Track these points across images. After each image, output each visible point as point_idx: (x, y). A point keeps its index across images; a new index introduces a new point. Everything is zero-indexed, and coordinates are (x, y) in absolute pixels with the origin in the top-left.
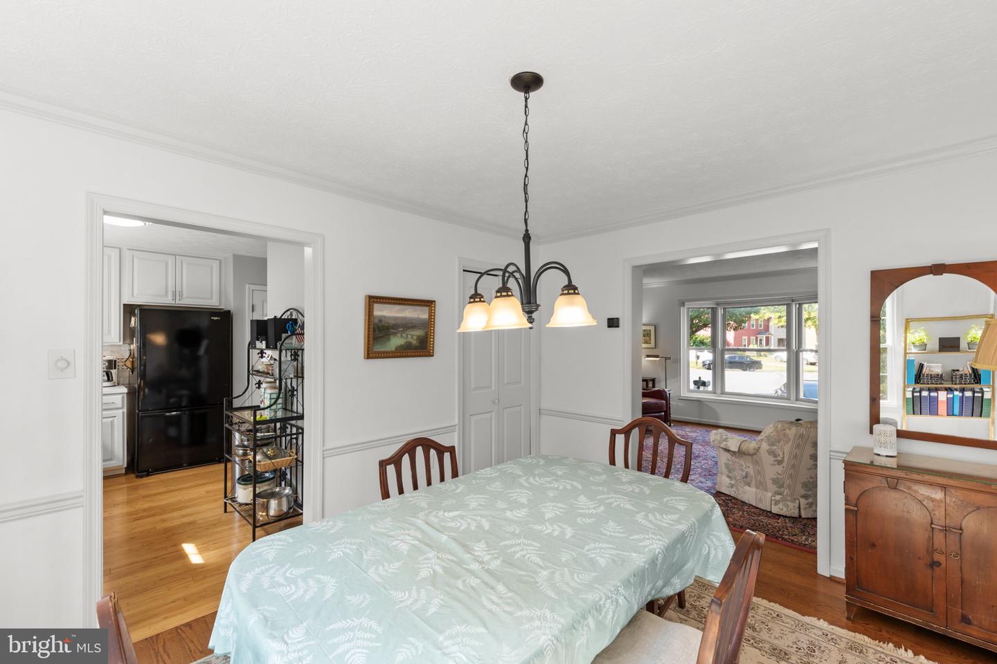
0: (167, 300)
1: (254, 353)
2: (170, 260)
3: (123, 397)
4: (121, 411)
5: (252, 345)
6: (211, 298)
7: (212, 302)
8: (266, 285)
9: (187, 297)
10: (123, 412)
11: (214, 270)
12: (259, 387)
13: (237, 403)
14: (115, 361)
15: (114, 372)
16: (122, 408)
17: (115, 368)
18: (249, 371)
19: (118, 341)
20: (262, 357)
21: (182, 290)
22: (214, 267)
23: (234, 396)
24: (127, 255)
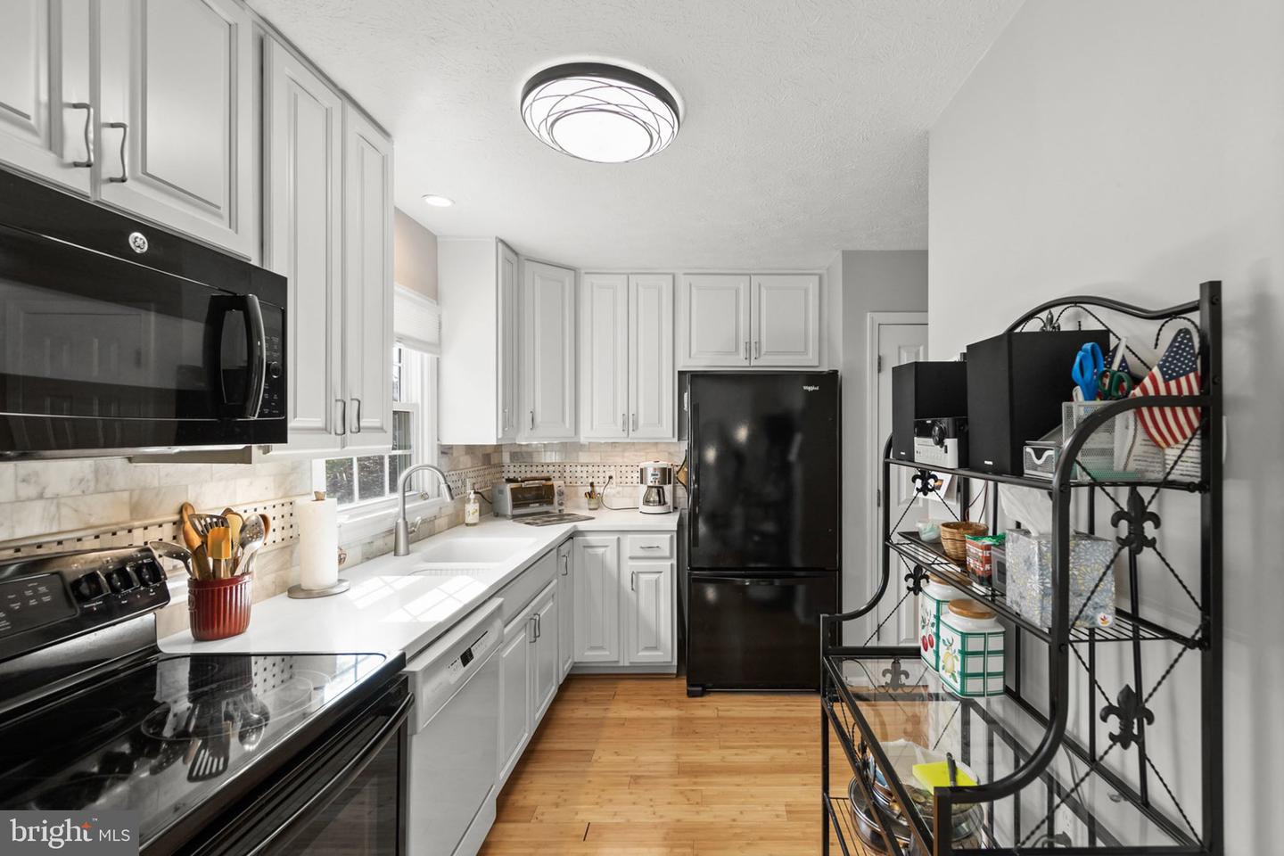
0: (736, 362)
1: (902, 475)
2: (742, 283)
3: (672, 537)
4: (668, 563)
5: (898, 449)
6: (805, 352)
7: (809, 360)
8: (924, 309)
9: (767, 353)
10: (672, 565)
11: (811, 297)
12: (916, 589)
13: (854, 634)
14: (670, 470)
15: (668, 488)
16: (671, 557)
17: (670, 483)
18: (887, 537)
19: (671, 436)
20: (925, 490)
21: (760, 342)
22: (811, 290)
23: (846, 610)
24: (683, 282)
